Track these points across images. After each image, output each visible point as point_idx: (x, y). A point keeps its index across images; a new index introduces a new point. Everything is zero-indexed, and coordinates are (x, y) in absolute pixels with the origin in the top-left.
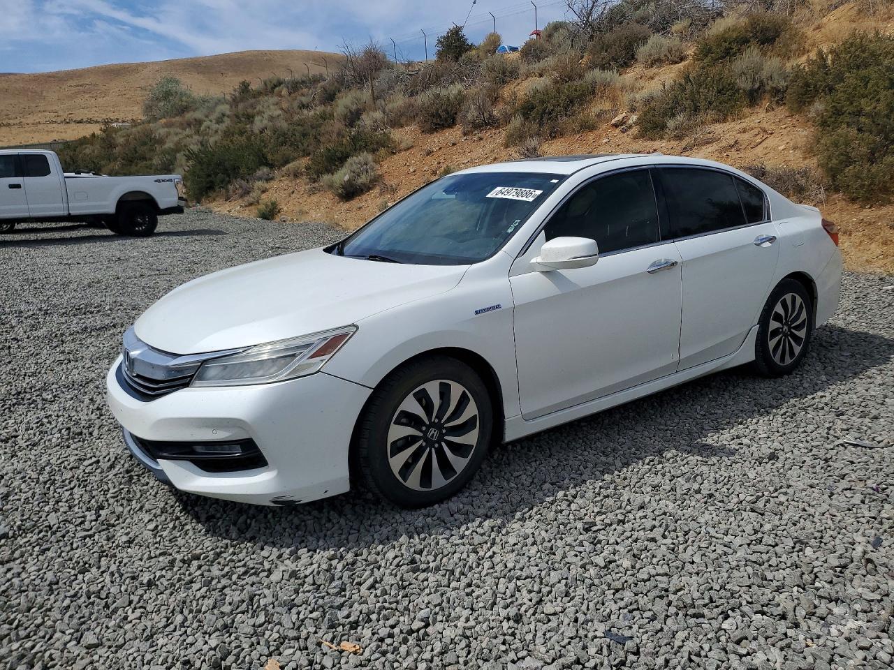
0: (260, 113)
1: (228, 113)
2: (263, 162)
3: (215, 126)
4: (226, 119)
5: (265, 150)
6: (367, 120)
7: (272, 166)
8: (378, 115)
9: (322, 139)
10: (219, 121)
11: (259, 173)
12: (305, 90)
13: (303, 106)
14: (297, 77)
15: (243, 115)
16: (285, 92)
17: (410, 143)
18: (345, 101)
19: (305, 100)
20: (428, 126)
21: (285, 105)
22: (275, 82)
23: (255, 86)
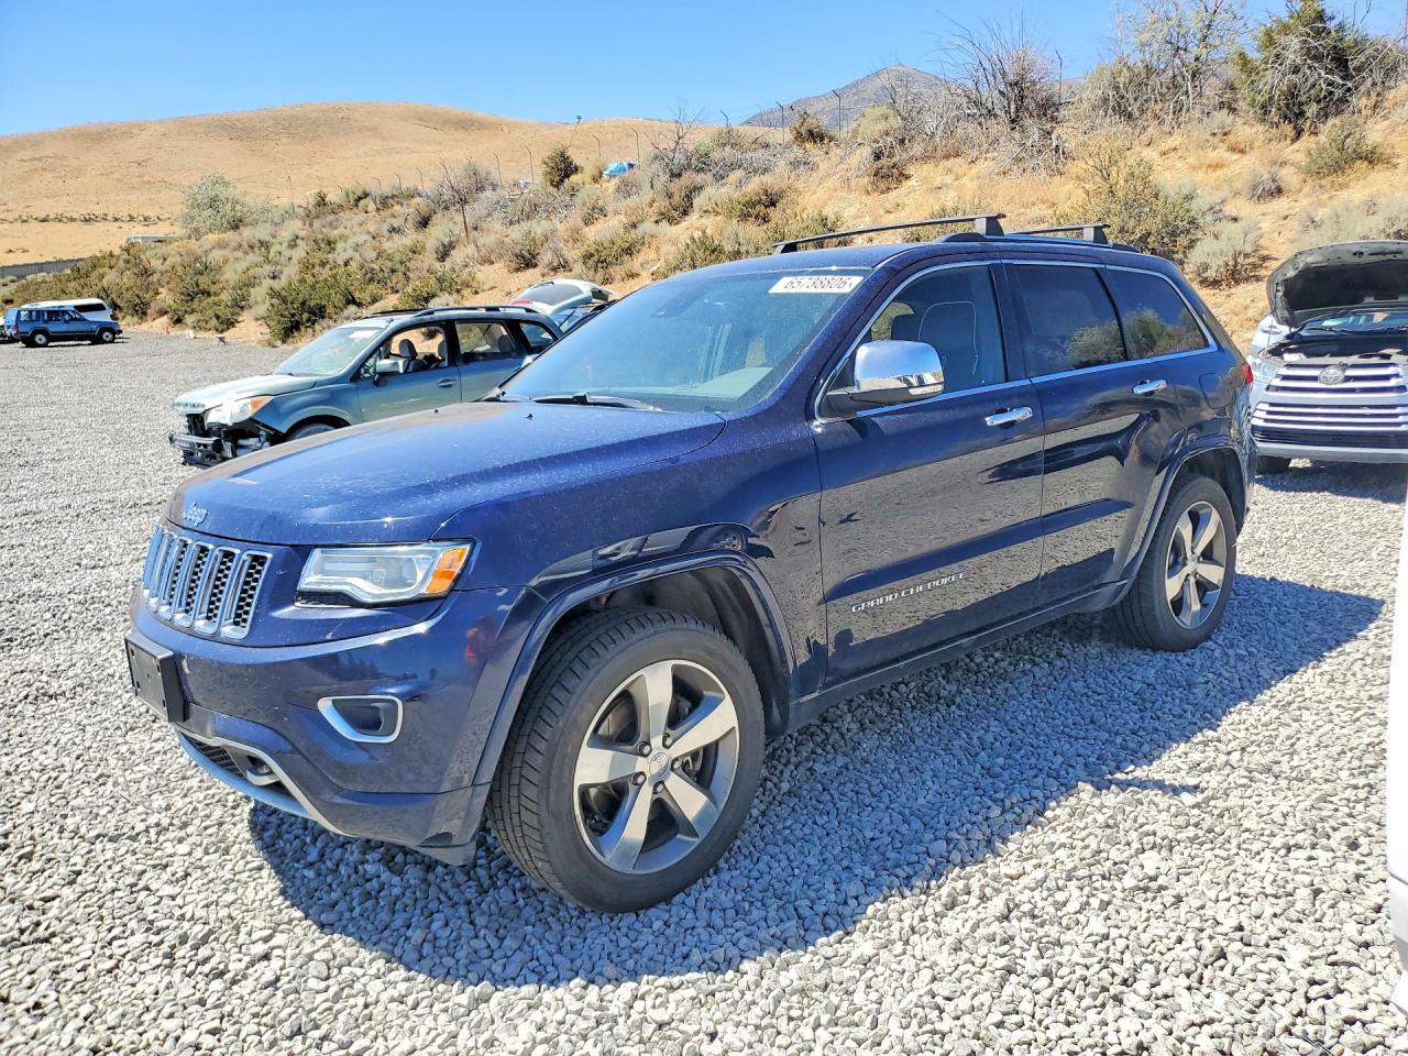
0: (344, 238)
1: (302, 234)
2: (352, 301)
3: (287, 253)
4: (299, 242)
5: (351, 288)
6: (457, 256)
7: (359, 305)
8: (471, 250)
9: (411, 275)
10: (293, 245)
11: (346, 312)
12: (397, 207)
13: (394, 229)
14: (387, 191)
15: (323, 240)
16: (372, 207)
17: (492, 284)
18: (438, 232)
19: (396, 223)
20: (514, 265)
21: (372, 228)
22: (359, 193)
23: (333, 197)
